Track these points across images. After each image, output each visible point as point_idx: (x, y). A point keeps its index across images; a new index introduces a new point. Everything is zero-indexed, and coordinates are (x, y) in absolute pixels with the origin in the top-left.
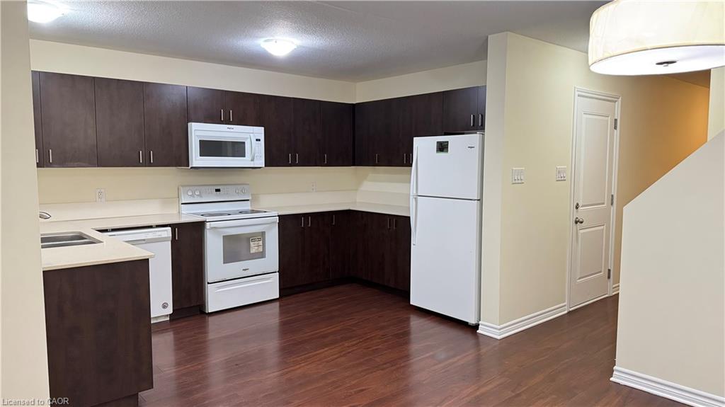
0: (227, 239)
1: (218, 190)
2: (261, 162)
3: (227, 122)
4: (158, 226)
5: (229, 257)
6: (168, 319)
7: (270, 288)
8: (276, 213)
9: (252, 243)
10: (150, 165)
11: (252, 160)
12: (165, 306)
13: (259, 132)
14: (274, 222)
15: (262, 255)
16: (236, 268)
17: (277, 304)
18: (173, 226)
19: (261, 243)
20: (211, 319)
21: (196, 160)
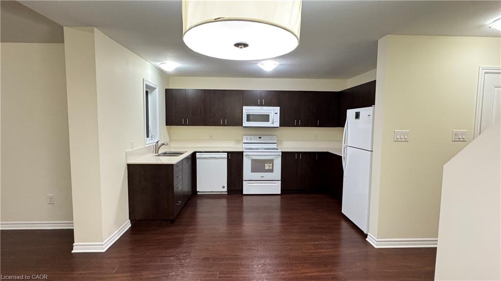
0: (254, 162)
1: (260, 138)
2: (277, 124)
3: (261, 105)
4: (223, 152)
5: (254, 170)
6: (227, 193)
7: (276, 188)
8: (280, 150)
9: (266, 165)
10: (226, 125)
11: (273, 123)
12: (223, 187)
13: (277, 109)
14: (279, 155)
15: (271, 171)
16: (258, 175)
17: (280, 197)
18: (228, 153)
19: (271, 165)
20: (244, 197)
21: (246, 123)
